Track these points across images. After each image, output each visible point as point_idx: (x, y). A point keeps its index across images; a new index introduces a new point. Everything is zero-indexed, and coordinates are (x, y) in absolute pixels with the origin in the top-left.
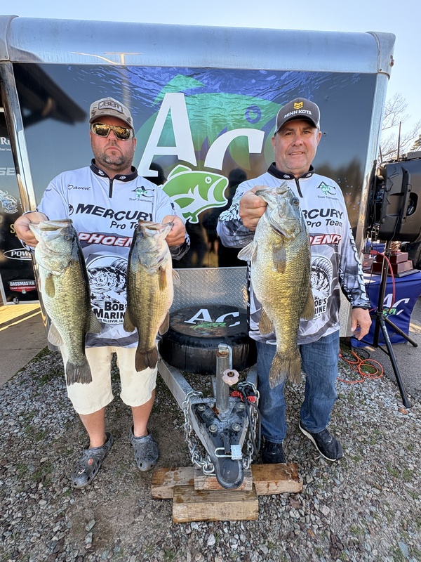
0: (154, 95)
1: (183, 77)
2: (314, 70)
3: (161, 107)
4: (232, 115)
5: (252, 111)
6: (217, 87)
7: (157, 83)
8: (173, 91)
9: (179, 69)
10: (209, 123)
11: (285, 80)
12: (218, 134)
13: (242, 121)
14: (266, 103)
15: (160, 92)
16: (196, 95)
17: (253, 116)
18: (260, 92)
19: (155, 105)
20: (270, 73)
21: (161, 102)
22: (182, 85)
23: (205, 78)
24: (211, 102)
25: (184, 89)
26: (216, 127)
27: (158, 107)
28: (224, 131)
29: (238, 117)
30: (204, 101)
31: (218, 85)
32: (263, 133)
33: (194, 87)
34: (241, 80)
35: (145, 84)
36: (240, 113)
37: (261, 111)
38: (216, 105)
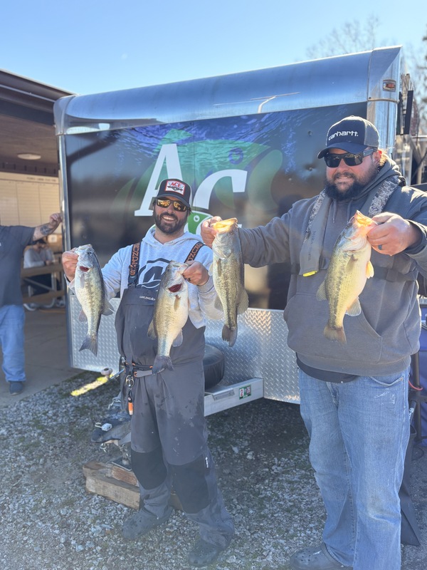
0: (154, 147)
1: (175, 131)
2: (294, 108)
4: (217, 159)
5: (235, 153)
6: (203, 135)
7: (156, 138)
8: (168, 143)
9: (173, 124)
10: (197, 167)
11: (265, 122)
12: (205, 176)
13: (226, 163)
14: (247, 144)
15: (158, 144)
16: (186, 144)
17: (236, 157)
18: (241, 135)
19: (154, 156)
20: (250, 117)
21: (158, 153)
22: (175, 137)
23: (193, 129)
24: (198, 149)
25: (176, 140)
26: (203, 170)
27: (156, 157)
28: (210, 173)
29: (222, 160)
30: (193, 149)
31: (204, 133)
32: (246, 172)
33: (184, 137)
34: (224, 127)
35: (147, 140)
36: (224, 156)
37: (244, 152)
38: (203, 151)
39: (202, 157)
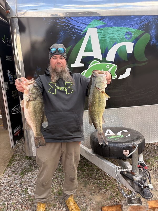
0: (83, 29)
3: (86, 34)
4: (119, 36)
5: (128, 34)
6: (112, 24)
7: (85, 24)
8: (91, 27)
9: (94, 17)
10: (108, 40)
11: (143, 19)
13: (123, 39)
15: (85, 28)
16: (102, 28)
17: (129, 36)
19: (83, 34)
20: (136, 17)
23: (106, 20)
24: (109, 31)
25: (96, 26)
29: (121, 37)
33: (101, 25)
34: (122, 20)
35: (79, 24)
36: (122, 35)
37: (132, 34)
38: (111, 32)
39: (111, 35)
